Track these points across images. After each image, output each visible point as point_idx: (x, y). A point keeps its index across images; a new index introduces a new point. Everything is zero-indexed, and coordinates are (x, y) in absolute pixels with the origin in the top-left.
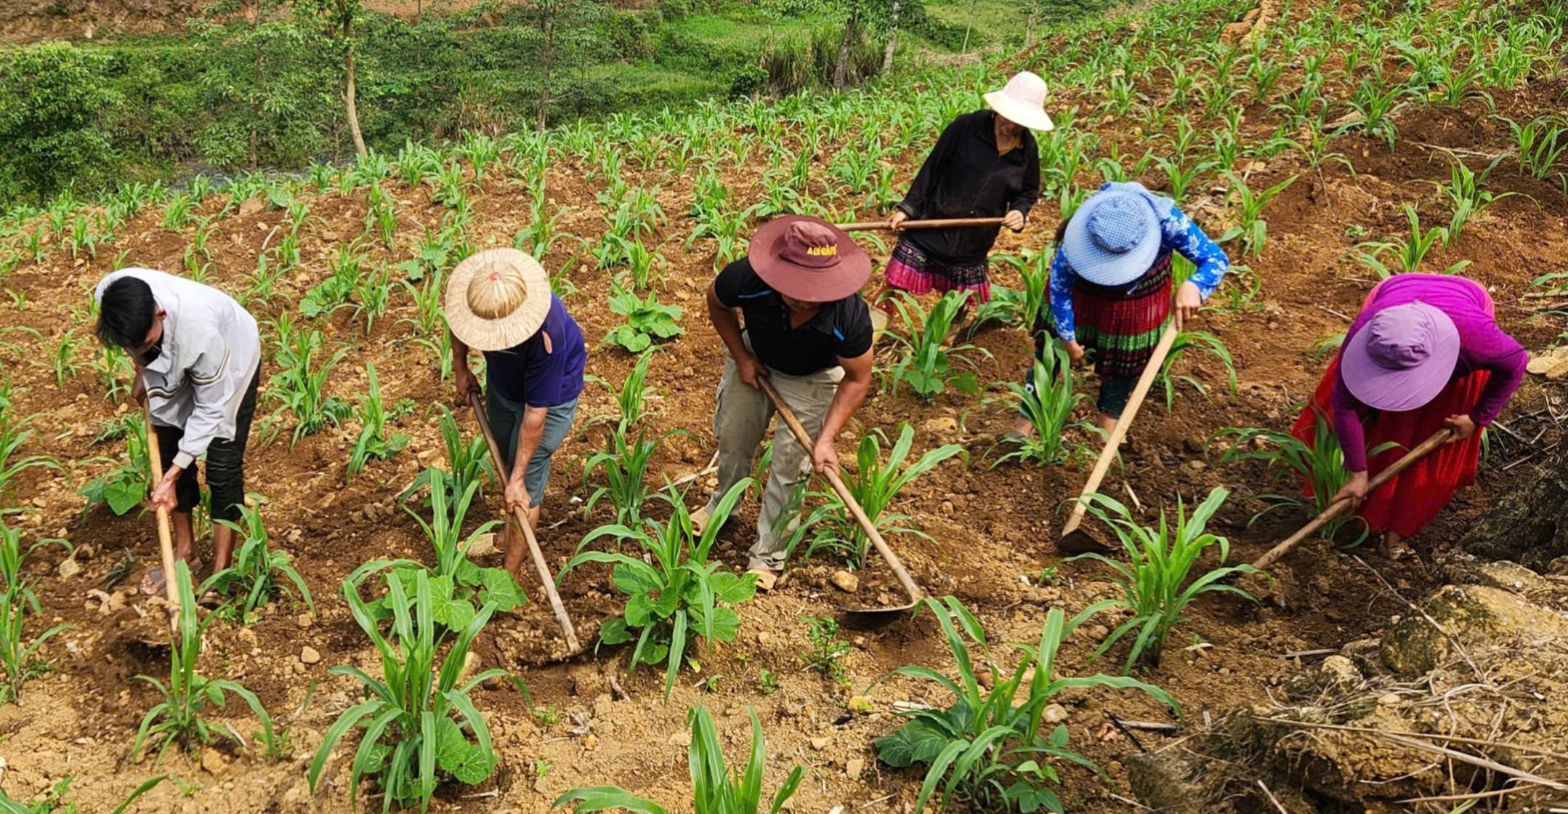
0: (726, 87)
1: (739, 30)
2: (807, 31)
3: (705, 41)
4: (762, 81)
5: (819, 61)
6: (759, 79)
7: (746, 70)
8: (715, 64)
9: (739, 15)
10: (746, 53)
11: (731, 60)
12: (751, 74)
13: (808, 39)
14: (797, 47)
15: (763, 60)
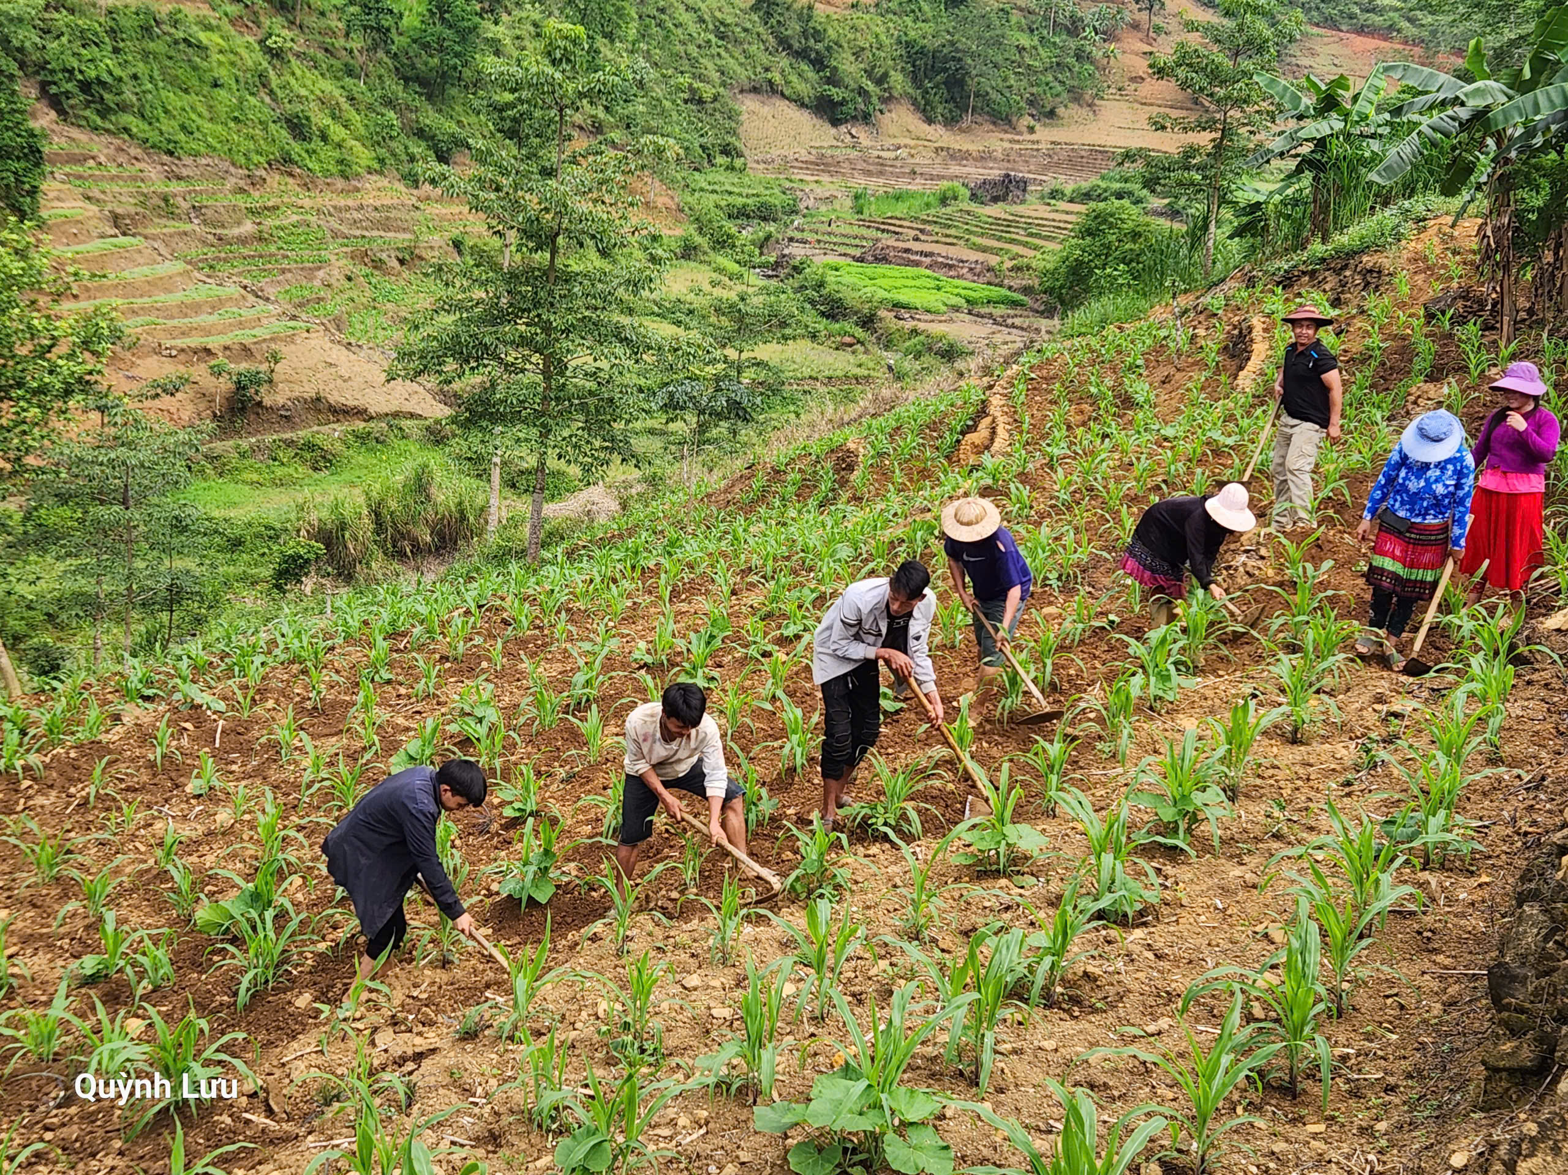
0: (266, 572)
1: (258, 495)
2: (357, 491)
3: (216, 514)
4: (318, 558)
5: (379, 526)
6: (312, 556)
7: (292, 546)
8: (236, 544)
9: (255, 477)
10: (278, 526)
11: (258, 536)
12: (302, 551)
13: (361, 500)
14: (348, 512)
15: (303, 532)
